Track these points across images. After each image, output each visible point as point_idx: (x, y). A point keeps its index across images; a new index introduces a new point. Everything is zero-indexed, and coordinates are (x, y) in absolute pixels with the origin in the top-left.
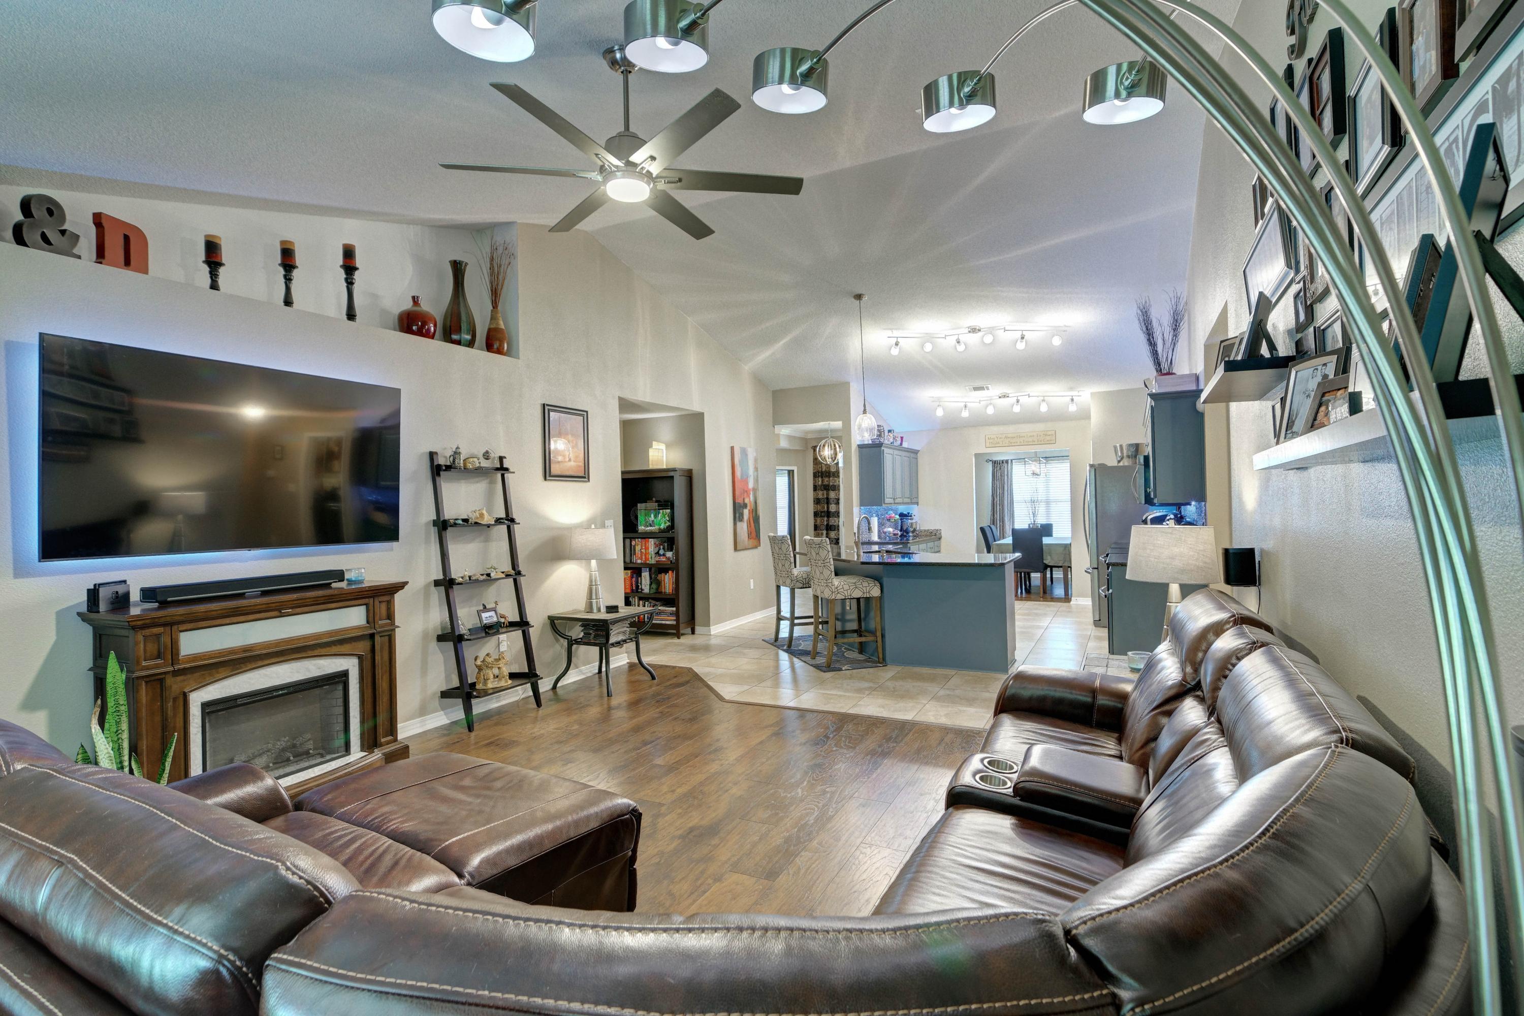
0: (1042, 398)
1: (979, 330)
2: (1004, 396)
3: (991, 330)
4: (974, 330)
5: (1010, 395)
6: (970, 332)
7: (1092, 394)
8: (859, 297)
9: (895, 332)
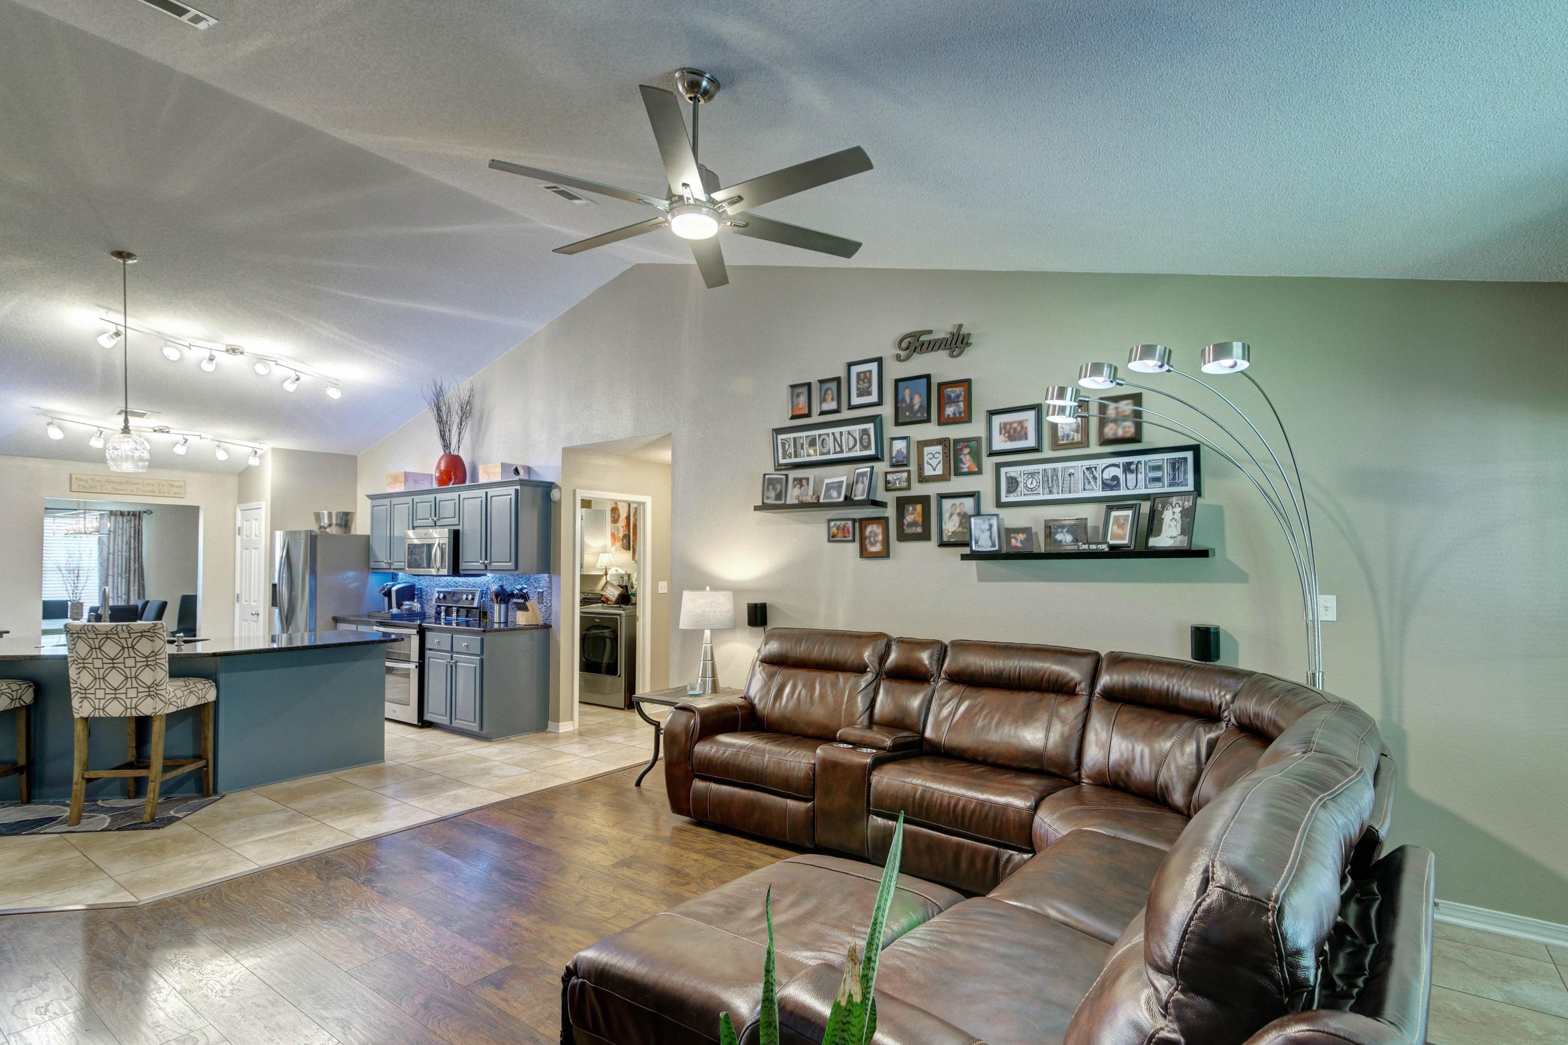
0: (217, 443)
1: (242, 353)
2: (161, 431)
3: (261, 359)
4: (233, 350)
5: (171, 431)
6: (227, 351)
7: (274, 449)
8: (122, 255)
9: (110, 313)
